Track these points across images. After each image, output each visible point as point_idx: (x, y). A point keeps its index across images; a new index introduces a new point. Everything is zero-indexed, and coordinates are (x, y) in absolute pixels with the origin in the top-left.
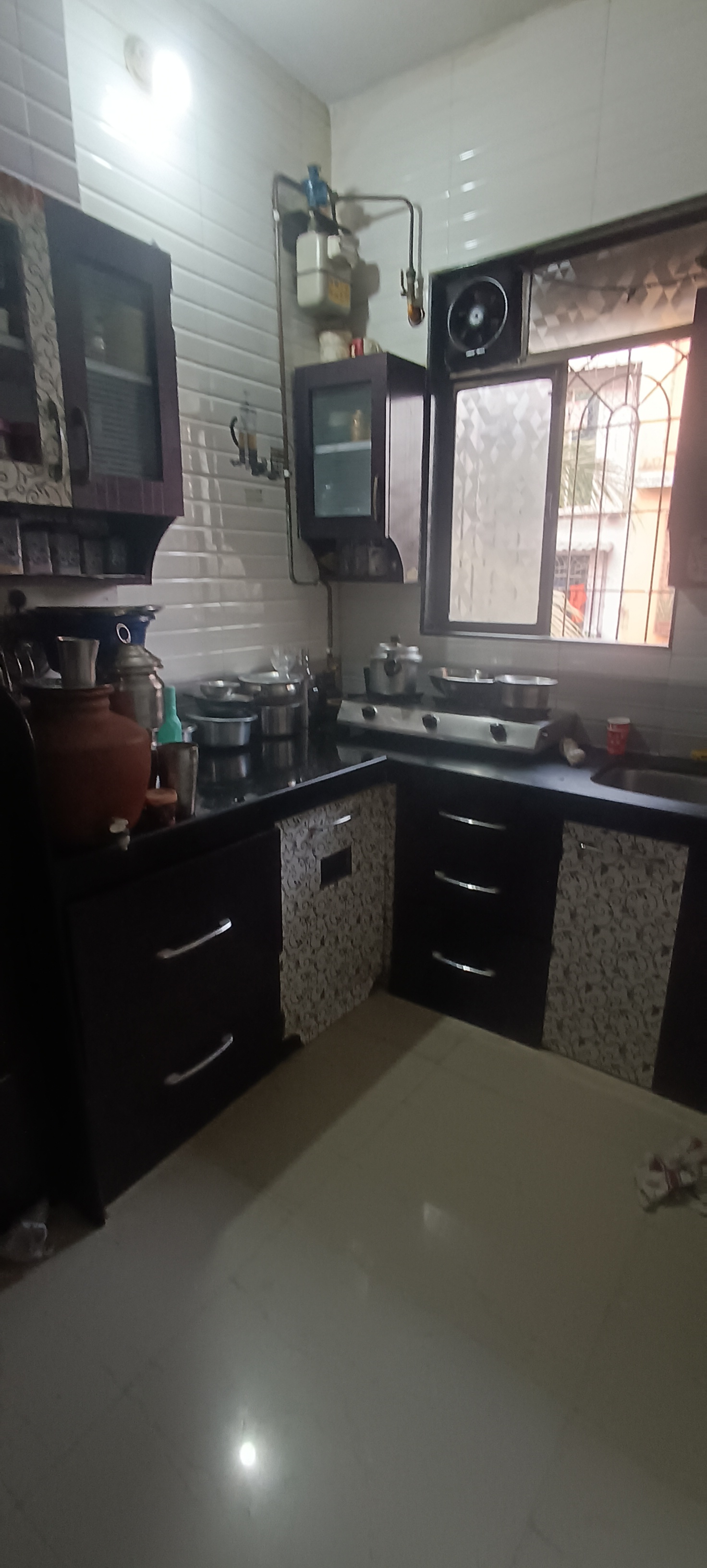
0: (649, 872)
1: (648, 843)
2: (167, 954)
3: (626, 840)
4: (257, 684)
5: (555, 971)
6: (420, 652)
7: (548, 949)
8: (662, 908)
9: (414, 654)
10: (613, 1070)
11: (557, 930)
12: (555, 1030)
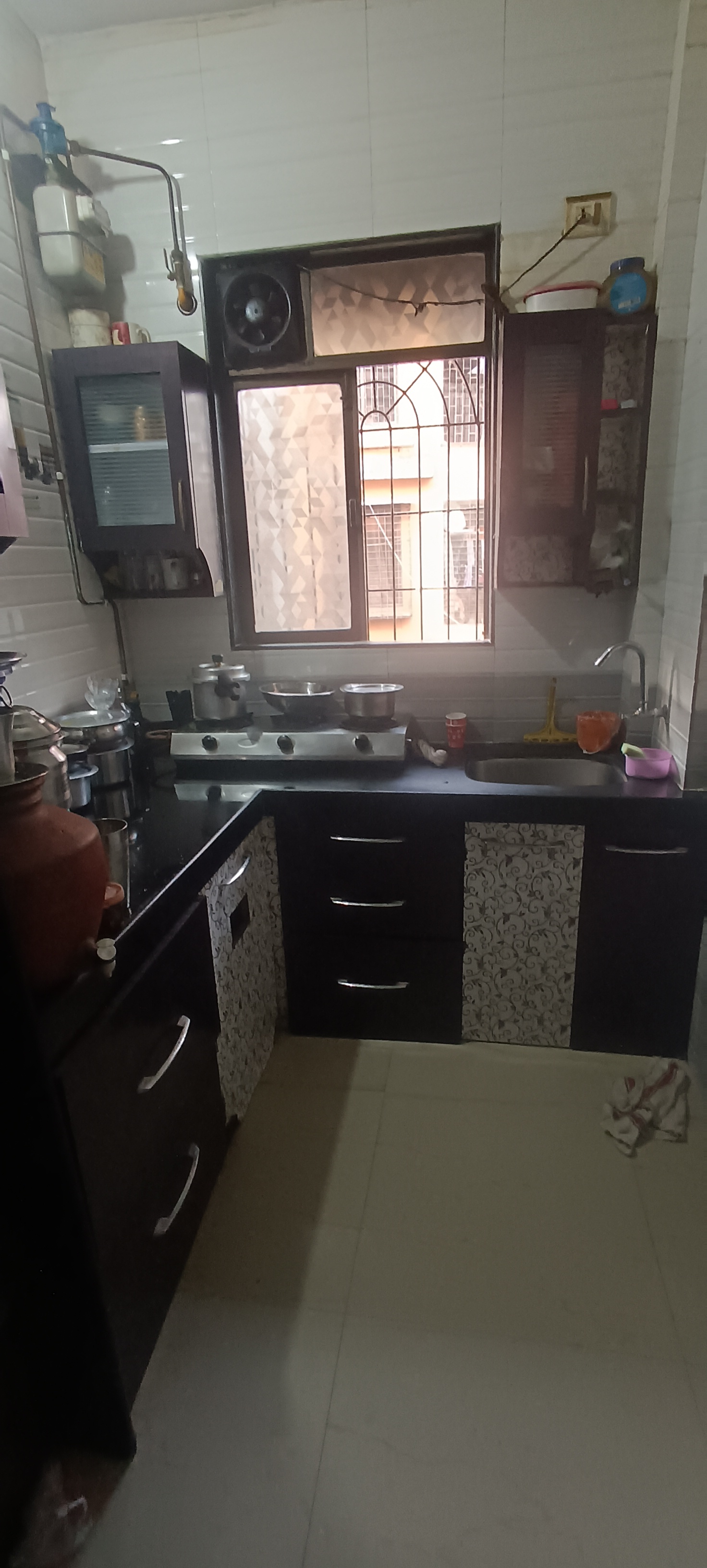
0: (551, 855)
1: (548, 829)
2: (149, 1084)
3: (527, 829)
4: (78, 729)
5: (469, 966)
6: (246, 670)
7: (461, 947)
8: (566, 885)
9: (241, 674)
10: (534, 1041)
11: (468, 926)
12: (474, 1021)
